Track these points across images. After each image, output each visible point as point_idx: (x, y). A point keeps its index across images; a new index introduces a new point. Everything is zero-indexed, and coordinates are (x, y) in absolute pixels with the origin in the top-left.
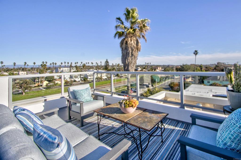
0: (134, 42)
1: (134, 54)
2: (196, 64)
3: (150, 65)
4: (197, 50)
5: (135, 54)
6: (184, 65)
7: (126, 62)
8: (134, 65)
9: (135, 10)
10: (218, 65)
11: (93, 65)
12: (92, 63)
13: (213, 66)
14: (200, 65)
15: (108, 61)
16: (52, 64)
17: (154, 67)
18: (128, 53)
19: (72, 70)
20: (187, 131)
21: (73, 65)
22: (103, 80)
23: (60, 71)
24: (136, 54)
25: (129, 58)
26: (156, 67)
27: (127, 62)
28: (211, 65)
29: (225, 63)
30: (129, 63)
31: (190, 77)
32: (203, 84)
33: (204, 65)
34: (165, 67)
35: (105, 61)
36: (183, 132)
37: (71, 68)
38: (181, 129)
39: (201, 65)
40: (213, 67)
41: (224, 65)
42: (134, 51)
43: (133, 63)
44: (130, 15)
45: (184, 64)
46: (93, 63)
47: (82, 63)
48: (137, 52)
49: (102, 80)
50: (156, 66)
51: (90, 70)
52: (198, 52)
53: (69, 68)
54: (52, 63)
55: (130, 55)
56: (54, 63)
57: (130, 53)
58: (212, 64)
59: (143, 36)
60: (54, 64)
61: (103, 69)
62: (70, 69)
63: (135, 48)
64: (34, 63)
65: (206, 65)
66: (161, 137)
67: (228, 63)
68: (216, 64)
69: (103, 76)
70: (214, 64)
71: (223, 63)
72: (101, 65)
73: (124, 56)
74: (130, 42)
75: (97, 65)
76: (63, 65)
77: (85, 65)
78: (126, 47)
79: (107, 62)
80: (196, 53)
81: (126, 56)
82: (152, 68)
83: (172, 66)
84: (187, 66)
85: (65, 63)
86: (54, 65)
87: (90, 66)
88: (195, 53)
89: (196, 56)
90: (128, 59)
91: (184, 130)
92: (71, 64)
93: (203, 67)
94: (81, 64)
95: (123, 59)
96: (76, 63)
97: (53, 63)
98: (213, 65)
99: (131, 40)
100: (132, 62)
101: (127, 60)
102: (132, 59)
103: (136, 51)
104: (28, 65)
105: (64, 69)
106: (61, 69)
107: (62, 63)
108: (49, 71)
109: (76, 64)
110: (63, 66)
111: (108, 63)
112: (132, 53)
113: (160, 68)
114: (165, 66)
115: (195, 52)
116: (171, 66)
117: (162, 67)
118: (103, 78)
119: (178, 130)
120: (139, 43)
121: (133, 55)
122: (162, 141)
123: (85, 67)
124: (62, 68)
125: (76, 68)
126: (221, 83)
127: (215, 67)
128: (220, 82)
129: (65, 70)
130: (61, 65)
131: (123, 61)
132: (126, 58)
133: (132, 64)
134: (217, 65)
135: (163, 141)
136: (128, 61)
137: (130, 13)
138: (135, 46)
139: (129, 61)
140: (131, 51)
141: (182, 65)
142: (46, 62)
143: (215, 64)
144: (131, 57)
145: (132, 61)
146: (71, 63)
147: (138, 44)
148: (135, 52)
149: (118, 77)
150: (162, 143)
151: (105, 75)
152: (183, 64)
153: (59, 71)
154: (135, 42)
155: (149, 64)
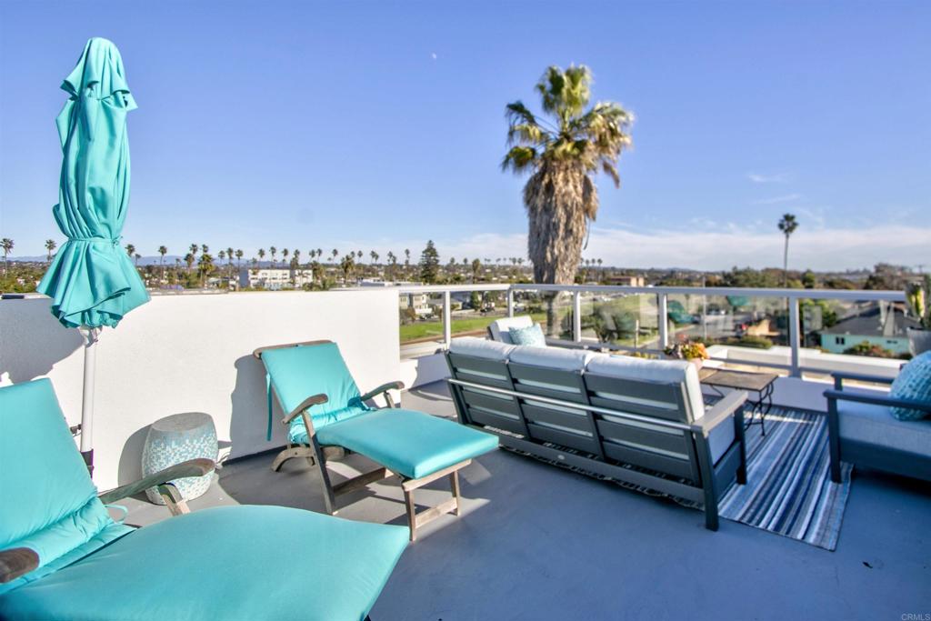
0: (575, 187)
1: (575, 230)
2: (790, 267)
3: (599, 268)
4: (791, 214)
5: (578, 229)
6: (737, 273)
7: (545, 257)
8: (574, 267)
9: (579, 75)
10: (880, 275)
11: (379, 262)
12: (374, 255)
13: (858, 278)
14: (804, 274)
15: (434, 250)
16: (227, 256)
17: (614, 274)
18: (554, 224)
19: (298, 279)
20: (812, 425)
21: (304, 259)
22: (417, 319)
23: (256, 281)
24: (580, 228)
25: (556, 243)
26: (622, 277)
27: (549, 255)
28: (848, 273)
29: (911, 270)
30: (555, 260)
31: (765, 318)
32: (818, 347)
33: (819, 274)
34: (658, 278)
35: (425, 247)
36: (803, 427)
37: (297, 272)
38: (797, 421)
39: (809, 271)
40: (855, 282)
41: (905, 274)
42: (576, 217)
43: (572, 260)
44: (564, 91)
45: (741, 267)
46: (377, 253)
47: (335, 252)
48: (583, 222)
49: (413, 320)
50: (623, 274)
51: (365, 281)
52: (796, 220)
53: (288, 272)
54: (225, 250)
55: (561, 232)
56: (235, 249)
57: (562, 227)
58: (854, 268)
59: (607, 168)
60: (234, 256)
61: (415, 279)
62: (292, 276)
63: (579, 206)
64: (163, 250)
65: (829, 274)
66: (760, 426)
67: (920, 267)
68: (872, 270)
69: (417, 307)
70: (861, 269)
71: (902, 269)
72: (407, 262)
73: (539, 235)
74: (560, 189)
75: (391, 262)
76: (268, 257)
77: (350, 264)
78: (547, 206)
79: (430, 251)
80: (788, 224)
81: (547, 235)
82: (605, 279)
83: (687, 276)
84: (751, 278)
85: (273, 253)
86: (231, 258)
87: (364, 266)
88: (786, 227)
89: (787, 237)
90: (553, 247)
91: (805, 422)
92: (295, 254)
93: (816, 280)
94: (332, 256)
95: (535, 247)
96: (313, 254)
97: (230, 251)
98: (857, 273)
99: (566, 181)
100: (567, 257)
101: (548, 249)
102: (566, 248)
103: (581, 219)
104: (138, 256)
105: (270, 273)
106: (260, 275)
107: (262, 253)
108: (213, 279)
109: (314, 259)
110: (265, 263)
111: (437, 256)
112: (567, 225)
113: (638, 280)
114: (659, 272)
115: (782, 221)
116: (684, 272)
117: (646, 276)
118: (418, 311)
119: (790, 423)
120: (594, 191)
121: (571, 231)
122: (763, 434)
123: (350, 270)
124: (263, 269)
125: (314, 270)
126: (892, 345)
127: (865, 281)
128: (889, 342)
129: (274, 279)
130: (258, 258)
131: (534, 252)
132: (546, 242)
133: (566, 264)
134: (874, 275)
135: (766, 433)
136: (552, 254)
137: (562, 86)
138: (580, 199)
139: (556, 251)
140: (563, 220)
141: (729, 270)
142: (204, 246)
143: (865, 271)
144: (563, 239)
145: (568, 253)
146: (297, 253)
147: (590, 195)
148: (577, 222)
149: (476, 310)
150: (762, 438)
151: (424, 301)
152: (735, 268)
153: (252, 282)
154: (580, 189)
155: (597, 264)
